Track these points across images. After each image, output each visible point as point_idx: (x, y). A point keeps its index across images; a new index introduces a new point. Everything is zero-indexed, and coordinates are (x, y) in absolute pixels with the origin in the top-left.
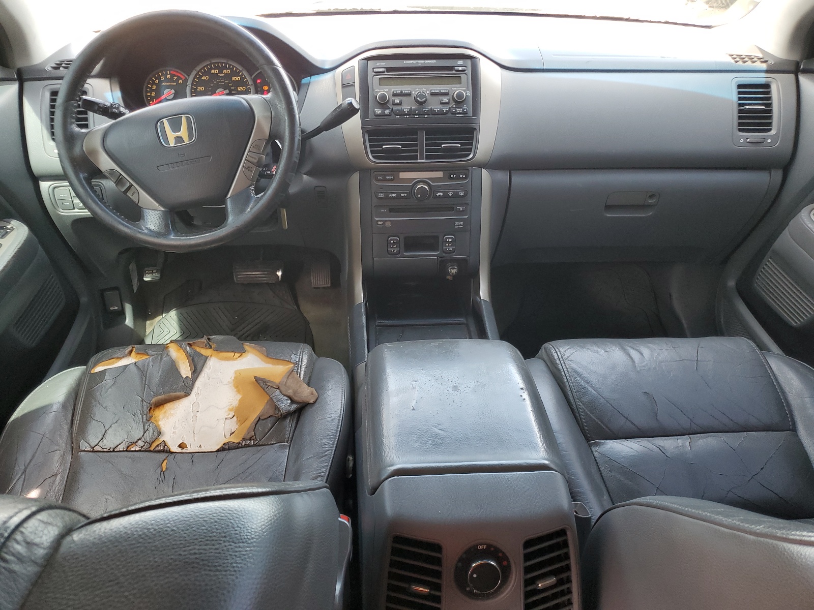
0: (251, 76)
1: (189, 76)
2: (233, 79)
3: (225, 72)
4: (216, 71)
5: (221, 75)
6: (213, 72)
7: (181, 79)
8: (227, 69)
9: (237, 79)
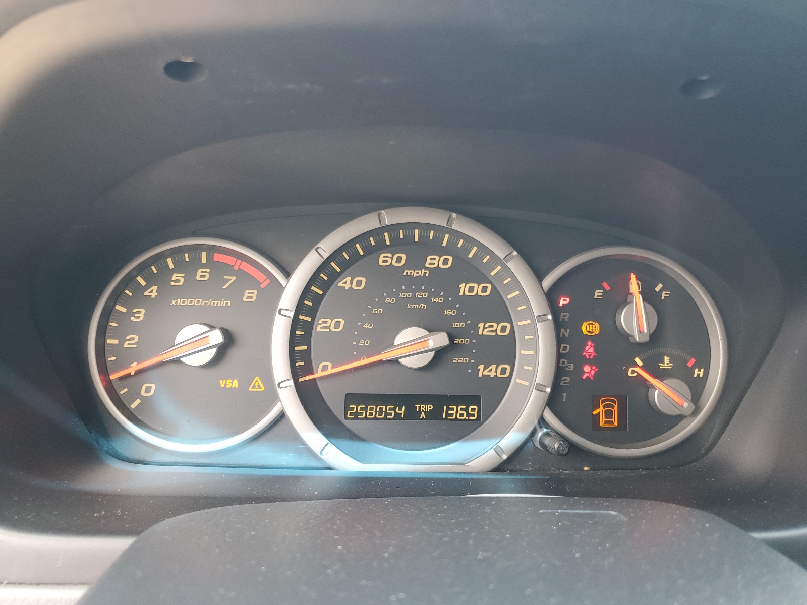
0: (540, 277)
1: (287, 274)
2: (464, 289)
3: (434, 261)
4: (399, 260)
5: (415, 274)
6: (384, 259)
7: (254, 283)
8: (441, 251)
9: (478, 289)
